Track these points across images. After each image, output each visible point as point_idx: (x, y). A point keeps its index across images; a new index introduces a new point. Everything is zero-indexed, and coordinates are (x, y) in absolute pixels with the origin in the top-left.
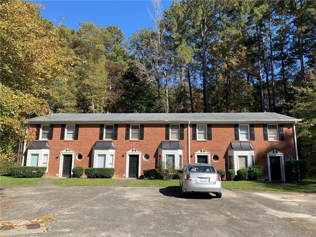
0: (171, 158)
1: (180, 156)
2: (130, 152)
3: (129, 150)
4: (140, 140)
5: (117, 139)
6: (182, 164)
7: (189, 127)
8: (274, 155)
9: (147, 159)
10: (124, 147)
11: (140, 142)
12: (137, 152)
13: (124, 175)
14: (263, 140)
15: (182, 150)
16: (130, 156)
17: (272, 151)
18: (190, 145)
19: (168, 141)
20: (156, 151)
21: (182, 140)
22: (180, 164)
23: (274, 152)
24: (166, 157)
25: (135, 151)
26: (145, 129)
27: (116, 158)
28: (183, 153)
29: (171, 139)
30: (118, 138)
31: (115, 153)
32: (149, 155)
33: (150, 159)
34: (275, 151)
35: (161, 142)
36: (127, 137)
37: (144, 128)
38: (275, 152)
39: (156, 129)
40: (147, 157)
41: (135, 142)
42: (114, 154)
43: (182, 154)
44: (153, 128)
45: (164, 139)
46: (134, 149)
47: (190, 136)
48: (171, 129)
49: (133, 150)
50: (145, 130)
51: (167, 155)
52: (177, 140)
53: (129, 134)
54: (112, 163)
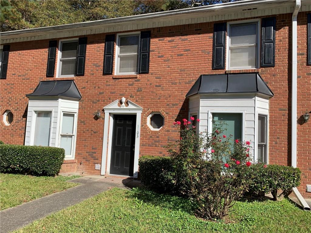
0: (231, 124)
1: (262, 118)
2: (114, 107)
3: (110, 100)
4: (139, 73)
5: (83, 75)
6: (265, 146)
7: (295, 23)
9: (159, 128)
10: (100, 93)
11: (139, 80)
12: (130, 106)
13: (97, 166)
15: (268, 101)
16: (116, 117)
18: (298, 83)
19: (222, 72)
20: (182, 103)
21: (269, 69)
22: (259, 145)
24: (213, 122)
25: (127, 103)
26: (155, 43)
27: (80, 122)
28: (271, 110)
29: (229, 67)
30: (86, 72)
31: (79, 109)
32: (164, 114)
33: (166, 126)
35: (199, 76)
36: (108, 69)
37: (152, 40)
39: (186, 40)
40: (158, 120)
41: (128, 80)
42: (77, 111)
43: (266, 112)
44: (176, 39)
45: (206, 68)
46: (124, 100)
47: (298, 54)
48: (230, 36)
49: (121, 103)
50: (152, 47)
51: (214, 115)
52: (250, 68)
53: (113, 59)
54: (72, 134)
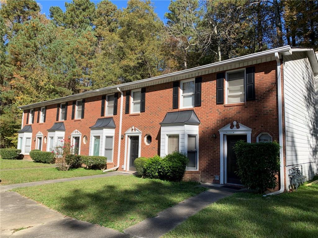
8: (232, 133)
14: (215, 104)
17: (229, 125)
23: (232, 127)
34: (235, 123)
38: (235, 127)
